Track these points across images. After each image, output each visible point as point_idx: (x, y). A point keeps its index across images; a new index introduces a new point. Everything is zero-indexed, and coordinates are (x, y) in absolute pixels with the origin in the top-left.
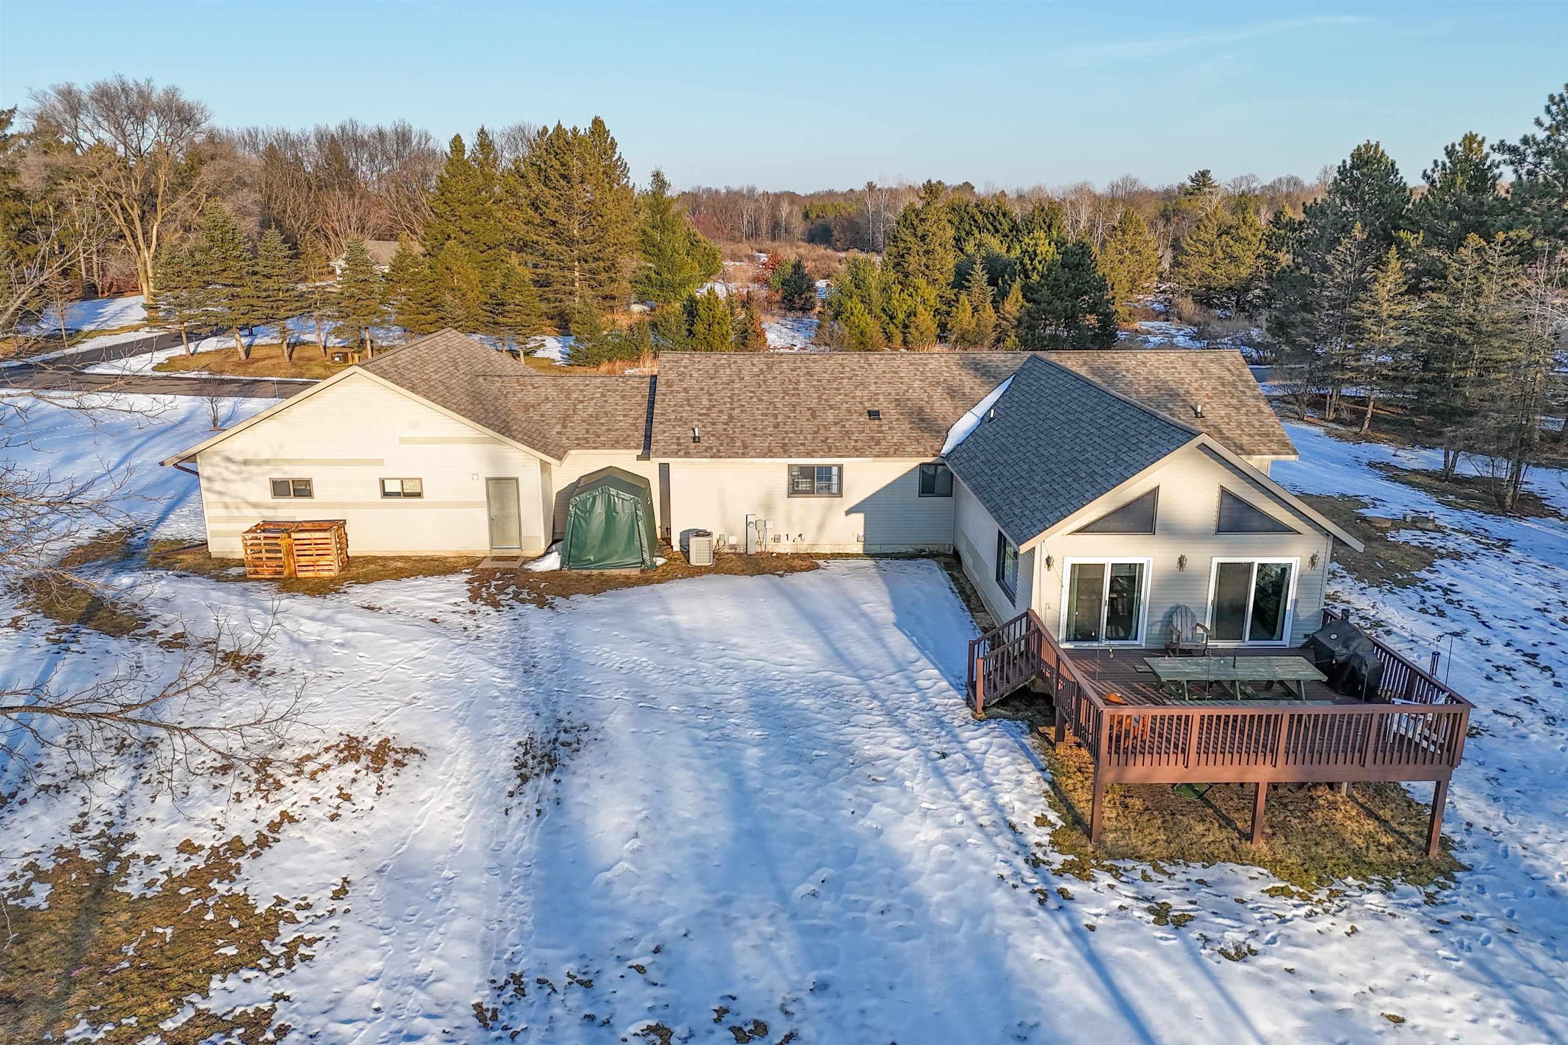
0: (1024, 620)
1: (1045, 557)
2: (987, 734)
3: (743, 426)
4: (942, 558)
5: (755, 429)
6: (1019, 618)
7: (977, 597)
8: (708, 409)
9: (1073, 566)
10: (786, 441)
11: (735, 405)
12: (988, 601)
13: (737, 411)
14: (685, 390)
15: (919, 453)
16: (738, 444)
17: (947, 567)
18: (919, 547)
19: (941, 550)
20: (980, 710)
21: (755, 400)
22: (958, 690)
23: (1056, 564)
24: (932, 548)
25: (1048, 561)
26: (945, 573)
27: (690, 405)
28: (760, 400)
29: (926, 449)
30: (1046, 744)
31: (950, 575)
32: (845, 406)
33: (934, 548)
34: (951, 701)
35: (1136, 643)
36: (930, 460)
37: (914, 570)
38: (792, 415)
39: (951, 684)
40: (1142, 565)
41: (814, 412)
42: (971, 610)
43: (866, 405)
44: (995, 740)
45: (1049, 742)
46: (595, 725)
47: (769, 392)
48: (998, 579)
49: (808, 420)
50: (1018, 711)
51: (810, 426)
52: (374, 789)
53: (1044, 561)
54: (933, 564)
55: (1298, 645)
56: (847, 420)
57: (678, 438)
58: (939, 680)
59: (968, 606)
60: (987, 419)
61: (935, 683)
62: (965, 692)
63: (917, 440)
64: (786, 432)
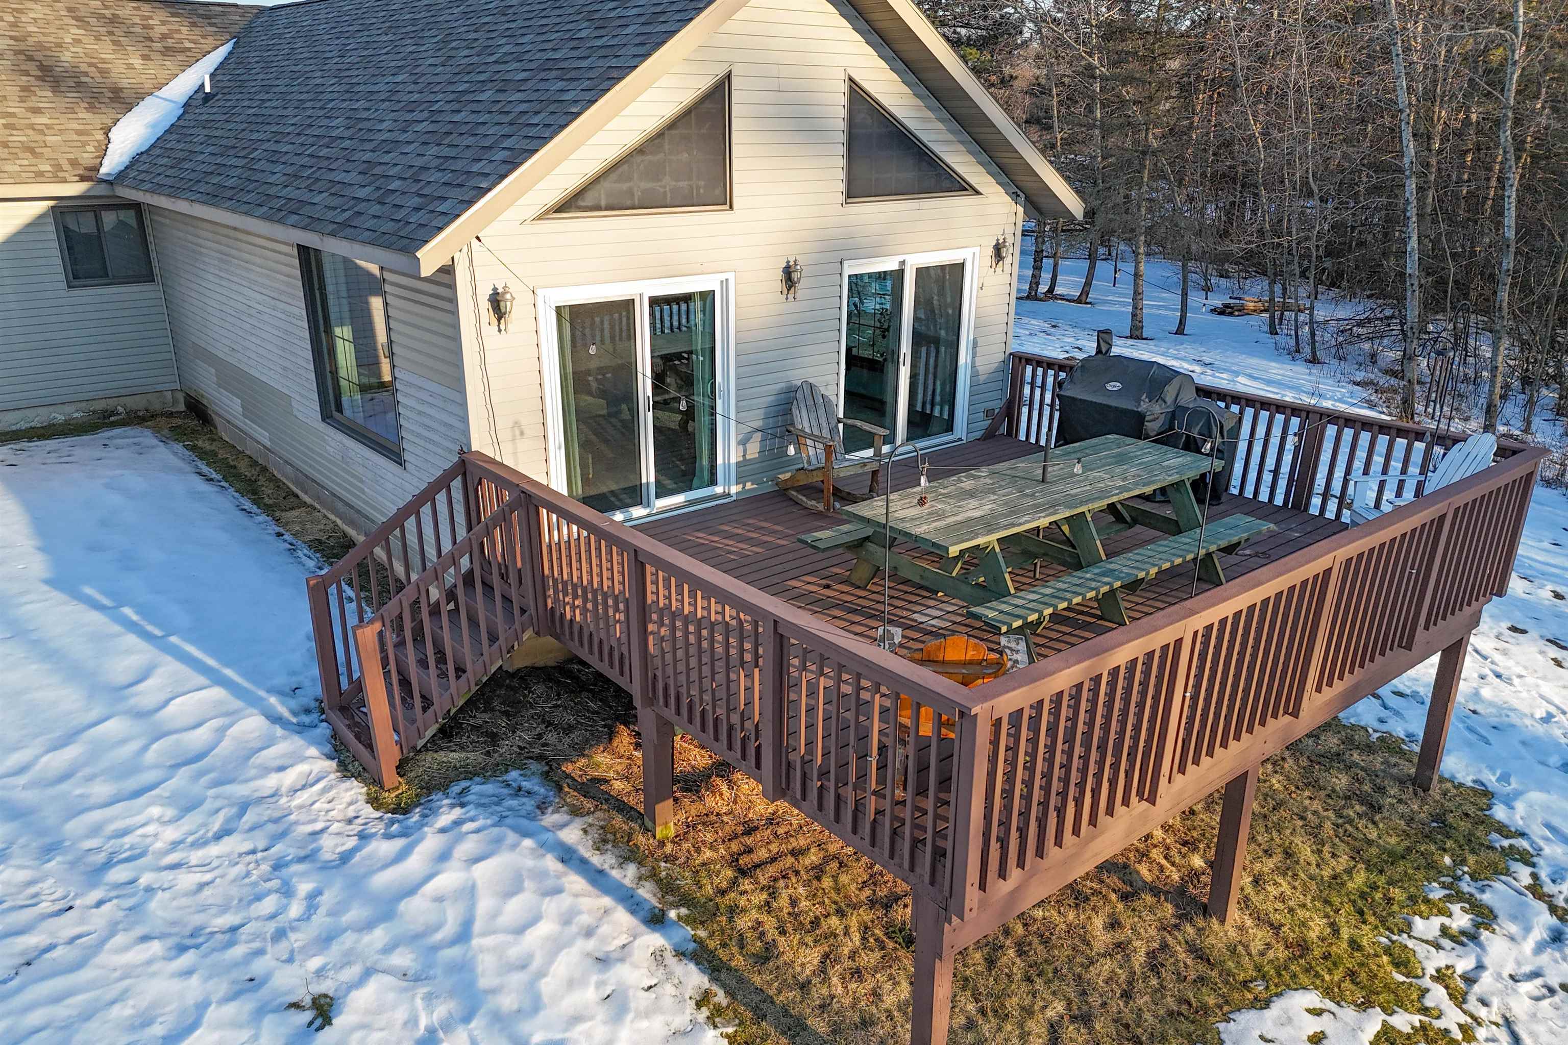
0: (457, 484)
1: (485, 293)
2: (444, 856)
4: (162, 421)
6: (443, 483)
7: (273, 479)
9: (559, 310)
12: (305, 481)
15: (40, 174)
17: (178, 434)
18: (100, 405)
19: (157, 406)
20: (390, 777)
22: (301, 729)
23: (517, 311)
24: (132, 403)
25: (497, 303)
26: (178, 447)
29: (58, 167)
30: (618, 820)
31: (193, 448)
33: (136, 404)
34: (290, 777)
35: (719, 490)
36: (74, 189)
37: (98, 453)
39: (275, 719)
40: (707, 297)
42: (268, 509)
44: (481, 870)
45: (622, 807)
48: (326, 417)
50: (494, 738)
53: (485, 305)
54: (146, 437)
55: (978, 435)
58: (233, 716)
59: (255, 502)
60: (200, 95)
61: (222, 731)
62: (324, 730)
63: (32, 151)
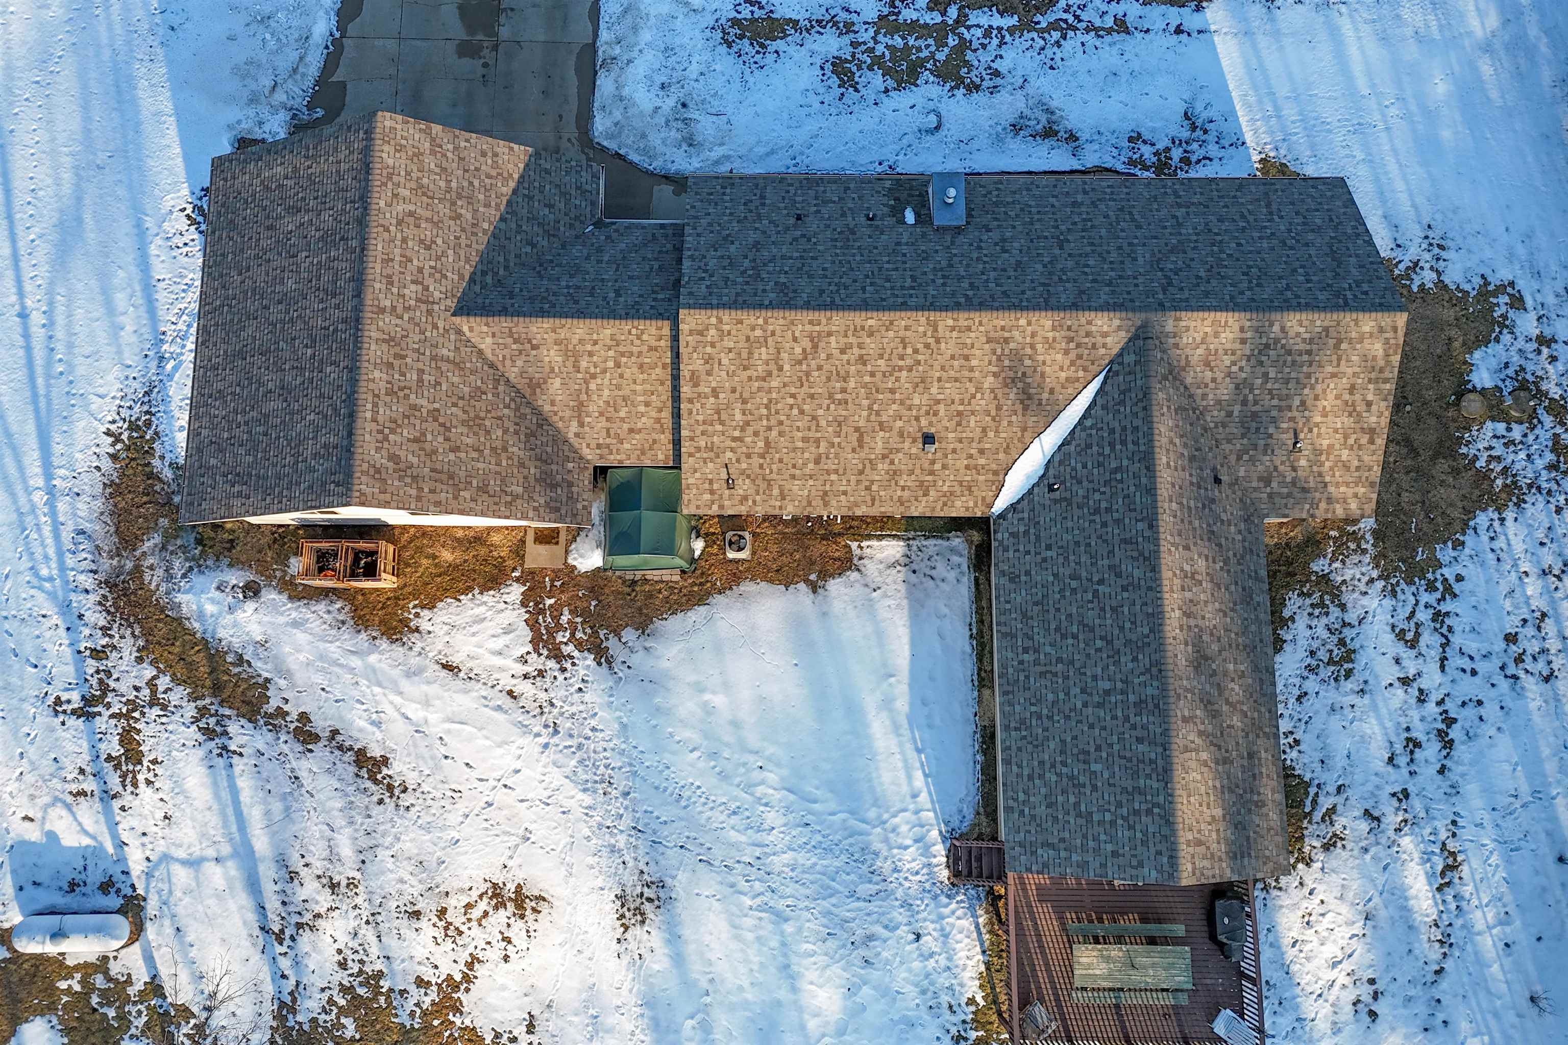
3: (781, 461)
5: (794, 466)
8: (743, 430)
10: (828, 488)
11: (773, 422)
13: (774, 433)
14: (715, 393)
16: (776, 492)
17: (977, 558)
21: (795, 411)
26: (972, 577)
27: (722, 423)
28: (802, 412)
29: (976, 504)
31: (976, 583)
32: (899, 424)
37: (943, 569)
38: (836, 440)
39: (940, 834)
41: (861, 435)
43: (924, 422)
46: (669, 881)
47: (812, 396)
49: (854, 450)
51: (854, 460)
52: (524, 933)
56: (898, 451)
57: (711, 482)
58: (932, 827)
61: (928, 832)
63: (969, 488)
64: (828, 472)
